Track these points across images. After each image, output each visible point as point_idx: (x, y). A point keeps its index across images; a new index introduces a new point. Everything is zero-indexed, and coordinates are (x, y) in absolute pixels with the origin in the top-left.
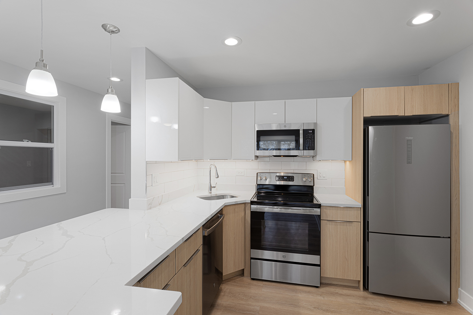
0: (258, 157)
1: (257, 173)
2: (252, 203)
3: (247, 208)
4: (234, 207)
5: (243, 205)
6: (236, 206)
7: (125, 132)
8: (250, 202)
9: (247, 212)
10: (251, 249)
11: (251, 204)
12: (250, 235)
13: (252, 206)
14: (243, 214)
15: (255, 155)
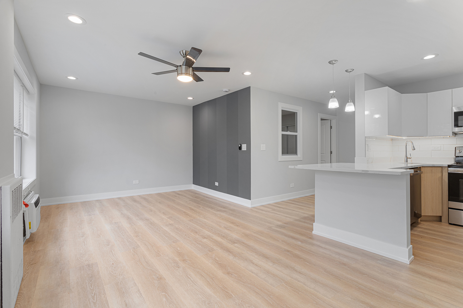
0: (456, 134)
1: (455, 148)
2: (449, 166)
3: (444, 171)
4: (431, 168)
5: (440, 168)
6: (433, 168)
7: (325, 125)
8: (447, 166)
9: (444, 174)
10: (449, 201)
11: (448, 168)
12: (448, 192)
13: (449, 168)
14: (440, 175)
15: (453, 131)
